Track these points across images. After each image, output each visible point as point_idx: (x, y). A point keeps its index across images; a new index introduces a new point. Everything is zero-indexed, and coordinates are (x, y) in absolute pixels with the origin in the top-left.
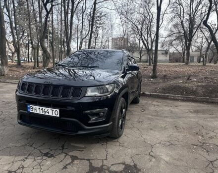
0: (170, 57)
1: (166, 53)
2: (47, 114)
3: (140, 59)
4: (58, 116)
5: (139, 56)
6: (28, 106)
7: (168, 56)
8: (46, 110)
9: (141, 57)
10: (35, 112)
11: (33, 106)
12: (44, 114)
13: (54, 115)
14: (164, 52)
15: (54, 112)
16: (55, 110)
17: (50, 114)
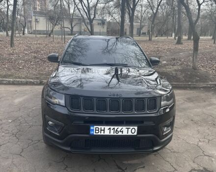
0: (107, 28)
1: (103, 22)
2: (120, 134)
3: (72, 30)
4: (135, 134)
5: (70, 27)
6: (92, 128)
7: (106, 27)
8: (119, 130)
9: (72, 28)
10: (102, 133)
11: (100, 127)
12: (115, 134)
13: (130, 133)
14: (100, 22)
15: (130, 130)
16: (132, 127)
17: (125, 133)
